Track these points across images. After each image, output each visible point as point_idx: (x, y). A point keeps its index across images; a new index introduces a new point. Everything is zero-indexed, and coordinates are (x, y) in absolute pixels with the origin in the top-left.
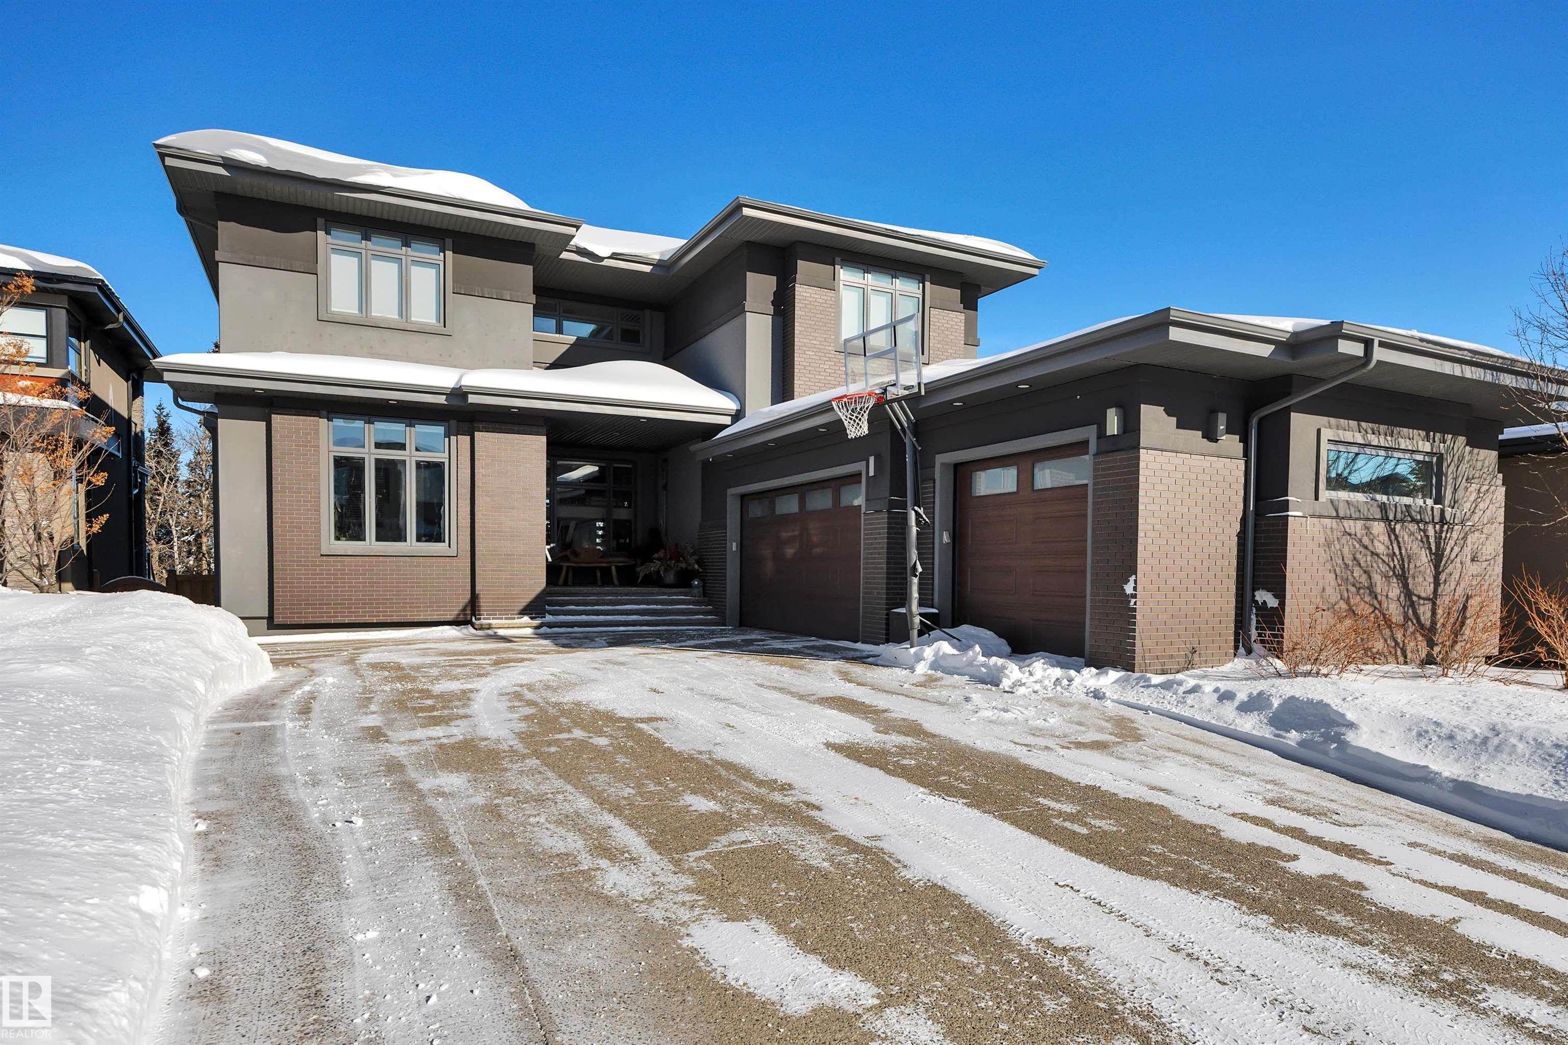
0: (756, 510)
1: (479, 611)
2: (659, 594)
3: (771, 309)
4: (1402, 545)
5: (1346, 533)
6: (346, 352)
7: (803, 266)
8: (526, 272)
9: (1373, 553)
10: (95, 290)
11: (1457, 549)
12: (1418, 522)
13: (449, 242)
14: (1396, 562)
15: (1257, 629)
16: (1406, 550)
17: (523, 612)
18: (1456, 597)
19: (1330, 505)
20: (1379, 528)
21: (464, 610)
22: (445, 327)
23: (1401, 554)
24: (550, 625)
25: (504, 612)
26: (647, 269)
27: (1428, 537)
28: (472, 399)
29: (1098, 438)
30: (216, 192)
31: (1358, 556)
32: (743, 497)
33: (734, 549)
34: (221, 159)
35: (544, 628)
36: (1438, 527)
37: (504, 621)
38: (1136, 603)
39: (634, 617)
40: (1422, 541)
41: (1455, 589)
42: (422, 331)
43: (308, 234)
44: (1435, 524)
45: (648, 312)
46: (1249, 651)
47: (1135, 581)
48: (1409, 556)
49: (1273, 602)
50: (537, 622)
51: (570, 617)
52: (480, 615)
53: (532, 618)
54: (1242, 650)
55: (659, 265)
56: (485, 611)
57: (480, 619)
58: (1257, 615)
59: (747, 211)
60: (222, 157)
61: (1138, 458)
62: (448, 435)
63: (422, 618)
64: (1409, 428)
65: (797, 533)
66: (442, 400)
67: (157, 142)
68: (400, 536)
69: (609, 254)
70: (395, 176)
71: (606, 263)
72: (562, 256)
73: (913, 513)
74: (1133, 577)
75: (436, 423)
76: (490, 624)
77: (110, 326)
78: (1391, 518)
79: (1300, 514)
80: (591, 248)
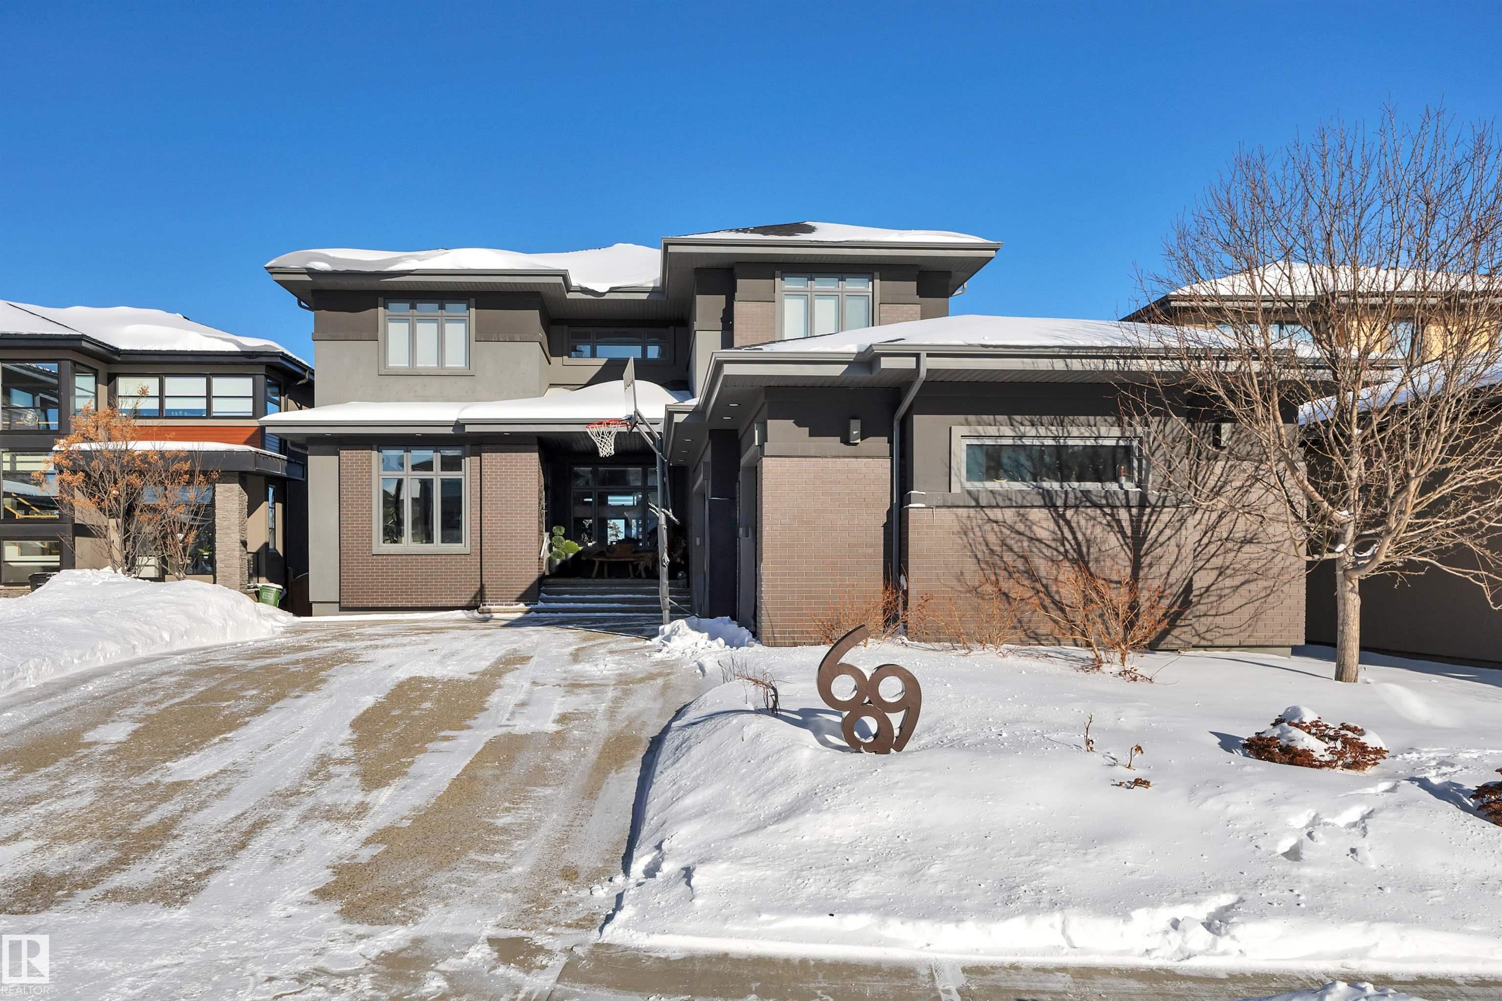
1: (485, 598)
2: (650, 585)
4: (1076, 529)
5: (990, 520)
6: (398, 397)
7: (741, 283)
8: (534, 316)
9: (1031, 539)
10: (279, 360)
11: (1168, 532)
12: (1101, 507)
13: (473, 301)
14: (1068, 546)
16: (1084, 535)
17: (520, 599)
18: (1172, 580)
19: (966, 495)
20: (1039, 515)
21: (475, 597)
22: (469, 369)
23: (1075, 538)
24: (542, 611)
25: (504, 600)
26: (644, 296)
27: (1118, 522)
28: (468, 429)
30: (312, 291)
31: (1011, 542)
34: (305, 270)
35: (534, 613)
36: (1134, 511)
37: (504, 607)
38: (763, 586)
39: (615, 605)
40: (1109, 525)
41: (1168, 574)
42: (452, 375)
43: (372, 310)
44: (1128, 507)
48: (1088, 541)
49: (905, 586)
50: (528, 608)
51: (560, 604)
52: (485, 602)
53: (526, 605)
54: (894, 630)
55: (654, 292)
56: (489, 598)
57: (484, 605)
58: (902, 597)
59: (671, 248)
60: (305, 268)
61: (763, 465)
63: (443, 603)
64: (1088, 415)
66: (449, 431)
67: (267, 265)
69: (607, 289)
70: (418, 260)
71: (606, 297)
72: (566, 297)
75: (454, 448)
76: (491, 609)
77: (300, 382)
78: (1059, 503)
79: (924, 506)
80: (591, 286)
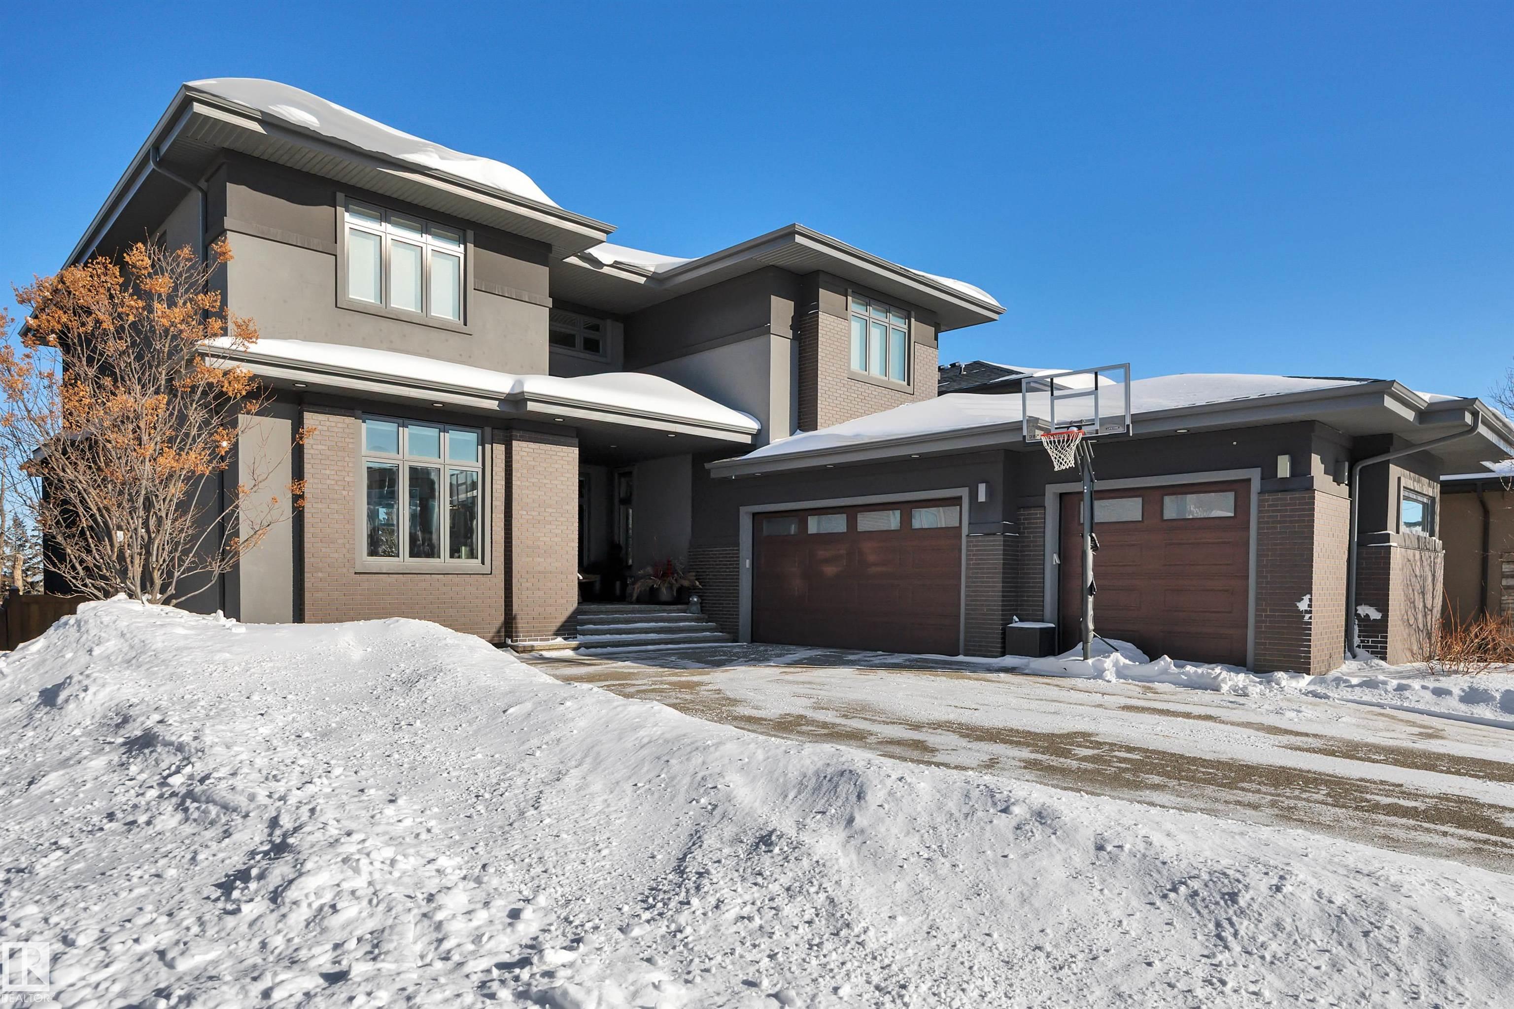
0: (767, 529)
1: (516, 632)
2: (659, 611)
3: (790, 334)
4: (1424, 568)
6: (366, 343)
7: (824, 295)
8: (541, 273)
9: (1415, 575)
13: (471, 233)
14: (1422, 582)
15: (1359, 636)
16: (1425, 572)
17: (557, 633)
20: (1417, 555)
21: (499, 632)
22: (465, 324)
23: (1423, 575)
24: (588, 646)
25: (540, 633)
26: (642, 280)
27: (1431, 562)
28: (531, 406)
29: (1262, 479)
30: (225, 149)
31: (1411, 578)
32: (754, 515)
33: (747, 566)
34: (259, 114)
35: (583, 649)
36: (1434, 554)
37: (543, 643)
38: (1310, 618)
40: (1429, 565)
42: (442, 328)
43: (327, 210)
45: (609, 322)
46: (1354, 657)
47: (1311, 600)
48: (1425, 577)
49: (1375, 615)
50: (574, 643)
51: (597, 637)
52: (517, 637)
53: (565, 639)
54: (1348, 654)
55: (654, 278)
56: (523, 632)
57: (517, 641)
58: (1359, 626)
59: (799, 239)
60: (261, 112)
61: (1314, 498)
62: (482, 442)
65: (843, 552)
66: (493, 405)
67: (188, 84)
68: (432, 552)
69: (610, 262)
70: (442, 158)
71: (606, 270)
72: (567, 260)
73: (1089, 538)
74: (1308, 596)
75: (468, 429)
76: (533, 646)
78: (1421, 547)
79: (1395, 545)
